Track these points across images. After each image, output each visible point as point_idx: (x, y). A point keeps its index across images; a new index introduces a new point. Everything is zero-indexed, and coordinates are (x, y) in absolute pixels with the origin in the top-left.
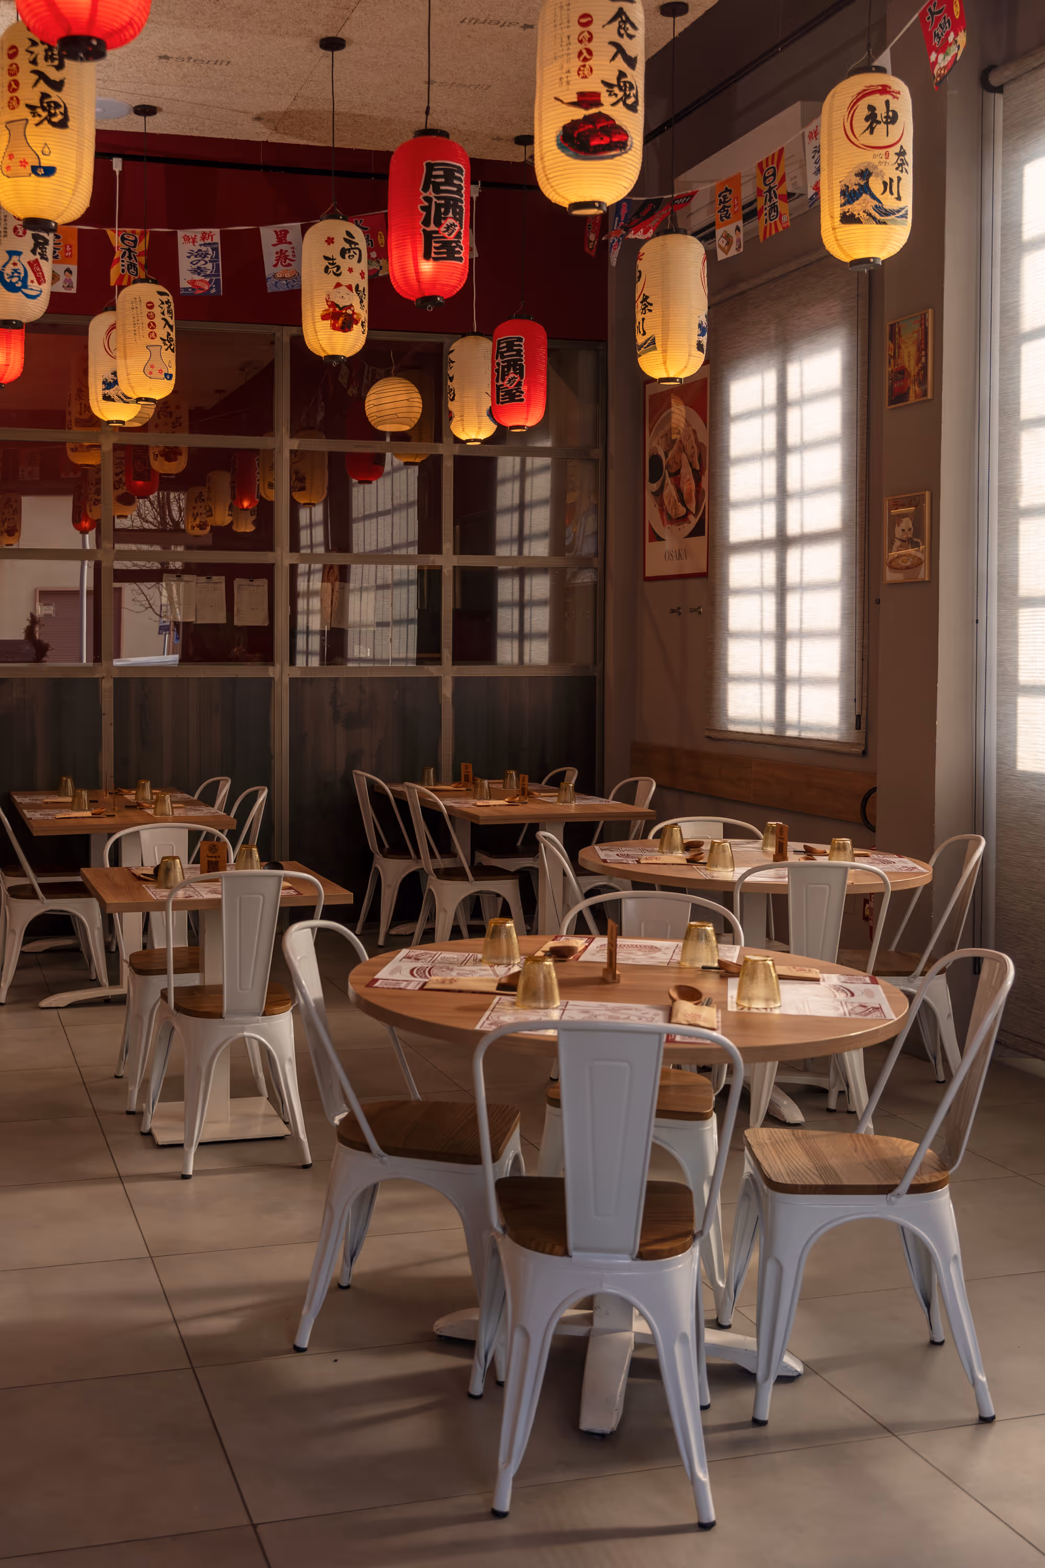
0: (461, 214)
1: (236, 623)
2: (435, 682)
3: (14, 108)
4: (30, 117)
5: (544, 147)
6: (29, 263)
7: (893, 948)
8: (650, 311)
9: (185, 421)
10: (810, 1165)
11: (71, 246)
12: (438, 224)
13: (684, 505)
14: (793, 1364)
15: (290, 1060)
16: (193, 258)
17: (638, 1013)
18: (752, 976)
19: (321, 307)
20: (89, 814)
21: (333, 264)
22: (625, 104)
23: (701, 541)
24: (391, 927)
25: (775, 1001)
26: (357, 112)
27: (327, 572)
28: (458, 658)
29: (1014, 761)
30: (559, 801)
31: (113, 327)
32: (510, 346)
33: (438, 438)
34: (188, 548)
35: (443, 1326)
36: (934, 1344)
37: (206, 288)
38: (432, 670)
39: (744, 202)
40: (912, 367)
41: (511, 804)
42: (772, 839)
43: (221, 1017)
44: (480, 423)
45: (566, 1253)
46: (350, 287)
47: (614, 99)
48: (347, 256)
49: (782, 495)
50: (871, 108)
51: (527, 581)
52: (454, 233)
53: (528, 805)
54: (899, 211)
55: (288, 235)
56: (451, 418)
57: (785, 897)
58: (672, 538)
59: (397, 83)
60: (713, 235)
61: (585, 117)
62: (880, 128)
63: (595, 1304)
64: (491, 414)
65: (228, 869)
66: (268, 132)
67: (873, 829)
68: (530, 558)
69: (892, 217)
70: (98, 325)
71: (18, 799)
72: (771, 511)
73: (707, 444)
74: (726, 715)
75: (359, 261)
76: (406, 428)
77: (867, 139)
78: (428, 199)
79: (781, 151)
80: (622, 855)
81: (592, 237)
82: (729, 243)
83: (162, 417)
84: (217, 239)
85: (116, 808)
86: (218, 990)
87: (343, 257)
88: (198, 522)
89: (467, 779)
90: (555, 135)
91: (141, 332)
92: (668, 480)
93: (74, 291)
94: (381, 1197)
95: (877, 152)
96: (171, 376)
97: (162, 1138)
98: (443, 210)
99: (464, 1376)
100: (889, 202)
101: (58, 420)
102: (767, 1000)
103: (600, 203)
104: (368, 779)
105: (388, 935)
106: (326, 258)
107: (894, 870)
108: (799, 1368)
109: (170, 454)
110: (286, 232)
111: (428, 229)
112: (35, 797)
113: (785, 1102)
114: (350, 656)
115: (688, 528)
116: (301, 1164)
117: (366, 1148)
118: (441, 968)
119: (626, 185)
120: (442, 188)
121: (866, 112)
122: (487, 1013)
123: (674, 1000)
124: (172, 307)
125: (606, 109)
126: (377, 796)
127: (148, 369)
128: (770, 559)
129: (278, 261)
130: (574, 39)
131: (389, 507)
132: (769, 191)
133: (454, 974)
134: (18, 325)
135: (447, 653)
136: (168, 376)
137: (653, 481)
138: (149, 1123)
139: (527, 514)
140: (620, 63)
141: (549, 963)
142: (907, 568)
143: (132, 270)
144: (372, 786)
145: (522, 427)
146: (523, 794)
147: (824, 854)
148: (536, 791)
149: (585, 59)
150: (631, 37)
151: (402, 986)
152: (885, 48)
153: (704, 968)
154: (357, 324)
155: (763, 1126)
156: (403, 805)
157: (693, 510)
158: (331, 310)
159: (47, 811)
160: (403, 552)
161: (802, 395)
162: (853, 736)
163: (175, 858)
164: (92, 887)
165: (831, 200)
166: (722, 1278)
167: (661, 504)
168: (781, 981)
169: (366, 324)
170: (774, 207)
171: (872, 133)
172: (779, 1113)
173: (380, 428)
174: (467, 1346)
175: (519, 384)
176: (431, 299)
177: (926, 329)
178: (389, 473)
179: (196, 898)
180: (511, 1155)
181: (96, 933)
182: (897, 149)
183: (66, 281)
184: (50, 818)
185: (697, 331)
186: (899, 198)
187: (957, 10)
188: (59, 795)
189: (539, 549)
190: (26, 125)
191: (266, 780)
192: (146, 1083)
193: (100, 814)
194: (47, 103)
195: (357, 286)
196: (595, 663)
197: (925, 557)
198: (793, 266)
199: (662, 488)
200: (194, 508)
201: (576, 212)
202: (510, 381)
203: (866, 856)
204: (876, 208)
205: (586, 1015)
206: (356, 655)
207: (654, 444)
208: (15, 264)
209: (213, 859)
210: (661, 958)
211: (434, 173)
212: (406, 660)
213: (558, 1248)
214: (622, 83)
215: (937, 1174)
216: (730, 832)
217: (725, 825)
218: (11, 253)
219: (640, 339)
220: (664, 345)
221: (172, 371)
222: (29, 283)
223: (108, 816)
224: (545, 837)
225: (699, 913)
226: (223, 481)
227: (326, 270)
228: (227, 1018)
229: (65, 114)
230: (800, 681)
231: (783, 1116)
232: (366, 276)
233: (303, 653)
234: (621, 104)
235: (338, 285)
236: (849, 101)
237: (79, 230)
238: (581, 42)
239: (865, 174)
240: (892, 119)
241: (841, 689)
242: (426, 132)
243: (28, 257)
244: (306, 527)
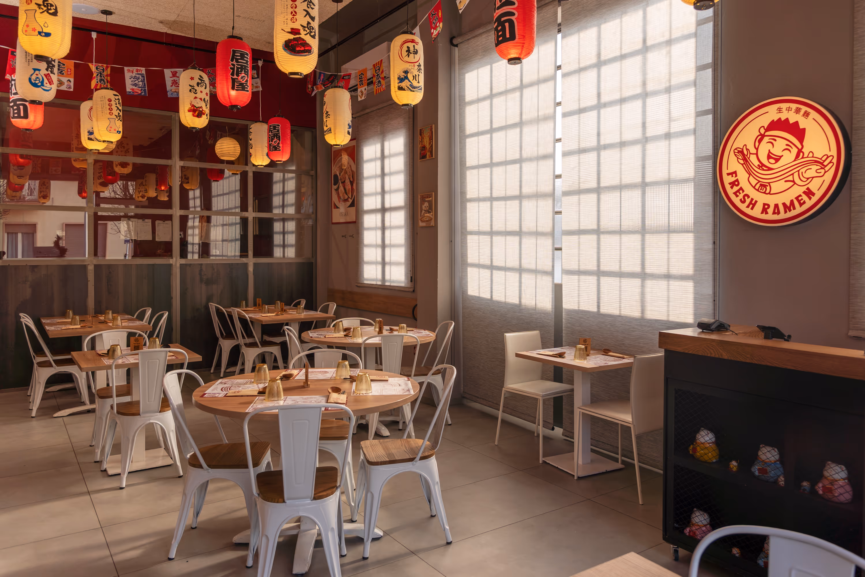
0: (248, 72)
1: (157, 240)
2: (246, 265)
3: (29, 4)
4: (37, 9)
5: (278, 48)
6: (45, 75)
7: (423, 366)
8: (329, 117)
9: (131, 150)
10: (384, 453)
11: (70, 70)
12: (238, 75)
13: (347, 195)
14: (379, 532)
15: (173, 431)
16: (132, 79)
17: (315, 399)
18: (361, 381)
19: (188, 106)
20: (79, 326)
21: (193, 88)
22: (310, 35)
23: (353, 209)
24: (227, 369)
25: (370, 390)
26: (207, 25)
27: (201, 218)
28: (255, 255)
29: (467, 293)
30: (297, 313)
31: (91, 108)
32: (275, 128)
33: (246, 164)
34: (137, 207)
35: (237, 539)
36: (432, 516)
37: (140, 92)
38: (244, 260)
39: (368, 78)
40: (428, 146)
41: (277, 315)
42: (378, 326)
43: (139, 415)
44: (263, 158)
45: (284, 502)
46: (201, 99)
47: (306, 33)
48: (200, 85)
49: (383, 192)
50: (408, 47)
51: (286, 224)
52: (245, 80)
53: (284, 315)
54: (419, 87)
55: (177, 74)
56: (251, 156)
57: (380, 349)
58: (342, 208)
59: (224, 14)
60: (356, 90)
61: (294, 38)
62: (412, 55)
63: (301, 520)
64: (268, 155)
65: (144, 348)
66: (167, 29)
67: (416, 320)
68: (287, 214)
69: (416, 89)
70: (85, 106)
71: (43, 321)
72: (379, 198)
73: (355, 171)
74: (363, 277)
75: (205, 88)
76: (233, 159)
77: (406, 59)
78: (233, 65)
79: (382, 60)
80: (319, 335)
81: (310, 86)
82: (362, 95)
83: (120, 148)
84: (144, 72)
85: (93, 323)
86: (138, 403)
87: (198, 86)
88: (141, 195)
89: (259, 305)
90: (282, 44)
91: (105, 112)
92: (341, 185)
93: (72, 90)
94: (210, 487)
95: (411, 64)
96: (120, 132)
97: (111, 472)
98: (240, 70)
99: (244, 559)
100: (415, 84)
101: (67, 147)
102: (367, 390)
103: (301, 73)
104: (215, 306)
105: (225, 372)
106: (190, 86)
107: (422, 335)
108: (381, 533)
109: (124, 165)
110: (176, 72)
111: (233, 77)
112: (53, 320)
113: (383, 428)
114: (211, 254)
115: (349, 204)
116: (178, 476)
117: (201, 467)
118: (235, 386)
119: (312, 67)
120: (239, 61)
121: (407, 49)
122: (252, 404)
123: (330, 393)
124: (121, 101)
125: (302, 36)
126: (219, 313)
127: (109, 129)
128: (379, 216)
129: (173, 84)
130: (289, 6)
131: (228, 192)
132: (378, 75)
133: (241, 388)
134: (40, 103)
135: (251, 253)
136: (119, 132)
137: (335, 185)
138: (105, 466)
139: (286, 196)
140: (308, 19)
141: (279, 381)
142: (427, 221)
143: (102, 82)
144: (218, 310)
145: (281, 161)
146: (282, 310)
147: (397, 330)
148: (288, 309)
149: (294, 15)
150: (312, 9)
151: (216, 396)
152: (417, 26)
153: (344, 379)
154: (204, 114)
155: (373, 439)
156: (231, 317)
157: (350, 196)
158: (193, 108)
159: (58, 326)
160: (234, 211)
161: (390, 154)
162: (409, 285)
163: (117, 345)
164: (76, 361)
165: (394, 81)
166: (353, 501)
167: (338, 194)
168: (372, 382)
169: (209, 115)
170: (379, 82)
171: (408, 57)
172: (380, 432)
173: (222, 158)
174: (245, 546)
175: (279, 143)
176: (235, 106)
177: (432, 132)
178: (226, 178)
179: (127, 363)
180: (266, 463)
181: (83, 380)
182: (418, 64)
183: (67, 85)
184: (59, 329)
185: (348, 127)
186: (419, 82)
187: (440, 14)
188: (66, 318)
189: (291, 211)
190: (35, 12)
191: (169, 308)
192: (103, 448)
193: (85, 326)
194: (46, 3)
195: (204, 99)
196: (313, 257)
197: (433, 217)
198: (385, 104)
199: (338, 187)
200: (139, 188)
201: (291, 76)
202: (275, 142)
203: (412, 330)
204: (410, 85)
205: (294, 402)
206: (214, 254)
207: (335, 170)
208: (37, 75)
209: (137, 345)
210: (328, 376)
211: (236, 54)
212: (235, 256)
213: (280, 500)
214: (308, 27)
215: (431, 451)
216: (363, 323)
217: (361, 321)
218: (35, 70)
219: (325, 129)
220: (335, 131)
221: (121, 130)
222: (45, 84)
223: (89, 327)
224: (288, 329)
225: (345, 357)
226: (152, 178)
227: (190, 91)
228: (142, 415)
229: (56, 9)
230: (390, 264)
231: (382, 434)
232: (209, 95)
233: (191, 252)
234: (308, 35)
235: (196, 98)
236: (400, 44)
237: (75, 62)
238: (292, 8)
239: (406, 72)
240: (416, 52)
241: (405, 267)
242: (232, 37)
243: (44, 72)
244: (192, 199)
